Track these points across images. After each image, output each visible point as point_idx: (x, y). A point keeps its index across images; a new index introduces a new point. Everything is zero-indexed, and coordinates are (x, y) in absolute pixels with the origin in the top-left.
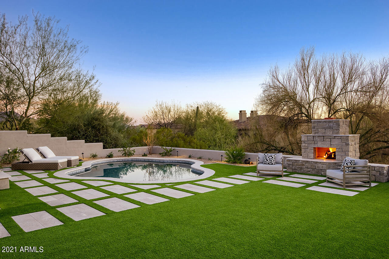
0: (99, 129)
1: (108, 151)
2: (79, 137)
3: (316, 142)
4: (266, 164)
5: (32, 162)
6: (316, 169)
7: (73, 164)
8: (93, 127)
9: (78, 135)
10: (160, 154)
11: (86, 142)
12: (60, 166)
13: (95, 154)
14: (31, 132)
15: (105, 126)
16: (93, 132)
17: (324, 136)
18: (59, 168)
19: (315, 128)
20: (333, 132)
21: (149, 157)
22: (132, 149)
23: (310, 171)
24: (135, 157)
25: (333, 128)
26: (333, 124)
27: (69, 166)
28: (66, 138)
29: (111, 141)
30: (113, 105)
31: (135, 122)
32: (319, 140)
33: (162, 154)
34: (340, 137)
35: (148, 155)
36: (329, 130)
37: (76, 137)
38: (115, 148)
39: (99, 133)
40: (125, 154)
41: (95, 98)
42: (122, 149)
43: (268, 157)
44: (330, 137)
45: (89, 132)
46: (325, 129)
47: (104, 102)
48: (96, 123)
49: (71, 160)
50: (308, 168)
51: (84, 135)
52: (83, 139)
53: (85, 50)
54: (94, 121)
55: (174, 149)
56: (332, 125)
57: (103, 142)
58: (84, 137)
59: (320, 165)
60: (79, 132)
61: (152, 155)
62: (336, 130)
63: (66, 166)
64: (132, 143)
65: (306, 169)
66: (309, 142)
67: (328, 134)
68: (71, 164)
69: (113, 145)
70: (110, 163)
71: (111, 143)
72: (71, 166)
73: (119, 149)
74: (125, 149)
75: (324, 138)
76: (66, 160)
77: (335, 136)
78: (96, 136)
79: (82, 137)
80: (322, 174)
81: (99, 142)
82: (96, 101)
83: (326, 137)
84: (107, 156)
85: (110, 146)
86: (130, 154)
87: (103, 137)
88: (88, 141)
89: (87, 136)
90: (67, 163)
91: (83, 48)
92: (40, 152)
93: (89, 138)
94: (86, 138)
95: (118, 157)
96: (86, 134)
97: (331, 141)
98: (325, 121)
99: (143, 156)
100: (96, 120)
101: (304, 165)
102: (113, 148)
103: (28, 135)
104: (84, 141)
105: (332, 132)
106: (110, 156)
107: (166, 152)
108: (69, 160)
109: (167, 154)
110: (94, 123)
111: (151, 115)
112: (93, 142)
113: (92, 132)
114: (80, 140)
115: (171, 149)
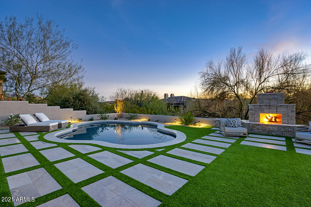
0: (84, 102)
1: (90, 116)
2: (69, 106)
3: (262, 110)
4: (230, 127)
5: (27, 125)
6: (266, 130)
7: (63, 126)
8: (80, 100)
9: (68, 105)
10: (127, 118)
11: (74, 110)
12: (52, 129)
13: (80, 118)
14: (33, 103)
15: (88, 99)
16: (80, 103)
17: (270, 105)
18: (50, 130)
19: (260, 99)
20: (278, 102)
21: (119, 120)
22: (107, 115)
23: (261, 132)
24: (109, 120)
25: (278, 99)
26: (278, 96)
27: (59, 128)
28: (59, 107)
29: (92, 109)
30: (92, 89)
31: (105, 98)
32: (265, 108)
33: (128, 118)
34: (286, 106)
35: (118, 119)
36: (274, 100)
37: (67, 106)
38: (95, 114)
39: (84, 104)
40: (102, 118)
41: (80, 84)
42: (100, 115)
43: (232, 122)
44: (275, 106)
45: (77, 103)
46: (270, 100)
47: (86, 87)
48: (82, 97)
49: (61, 124)
50: (258, 129)
51: (72, 105)
52: (72, 108)
53: (76, 47)
54: (81, 96)
55: (136, 115)
56: (276, 97)
57: (86, 110)
58: (72, 106)
59: (271, 127)
60: (69, 103)
61: (121, 119)
62: (280, 101)
63: (57, 128)
64: (106, 111)
65: (258, 131)
66: (256, 110)
67: (273, 104)
68: (61, 126)
69: (93, 112)
70: (92, 125)
71: (92, 111)
72: (61, 128)
73: (98, 115)
74: (102, 114)
75: (270, 107)
76: (57, 123)
77: (281, 105)
78: (81, 106)
79: (71, 107)
80: (273, 134)
81: (83, 110)
82: (81, 86)
83: (272, 106)
84: (90, 119)
85: (92, 112)
86: (106, 118)
87: (86, 106)
88: (75, 109)
89: (75, 106)
90: (57, 126)
91: (74, 45)
92: (36, 117)
93: (76, 107)
94: (74, 107)
95: (97, 120)
96: (74, 104)
97: (277, 109)
98: (269, 94)
99: (114, 119)
100: (82, 95)
101: (254, 127)
102: (93, 114)
103: (29, 104)
104: (73, 109)
105: (276, 102)
106: (91, 120)
107: (131, 117)
108: (60, 124)
109: (131, 118)
110: (80, 97)
111: (114, 95)
112: (79, 110)
113: (78, 103)
114: (69, 108)
115: (134, 115)
